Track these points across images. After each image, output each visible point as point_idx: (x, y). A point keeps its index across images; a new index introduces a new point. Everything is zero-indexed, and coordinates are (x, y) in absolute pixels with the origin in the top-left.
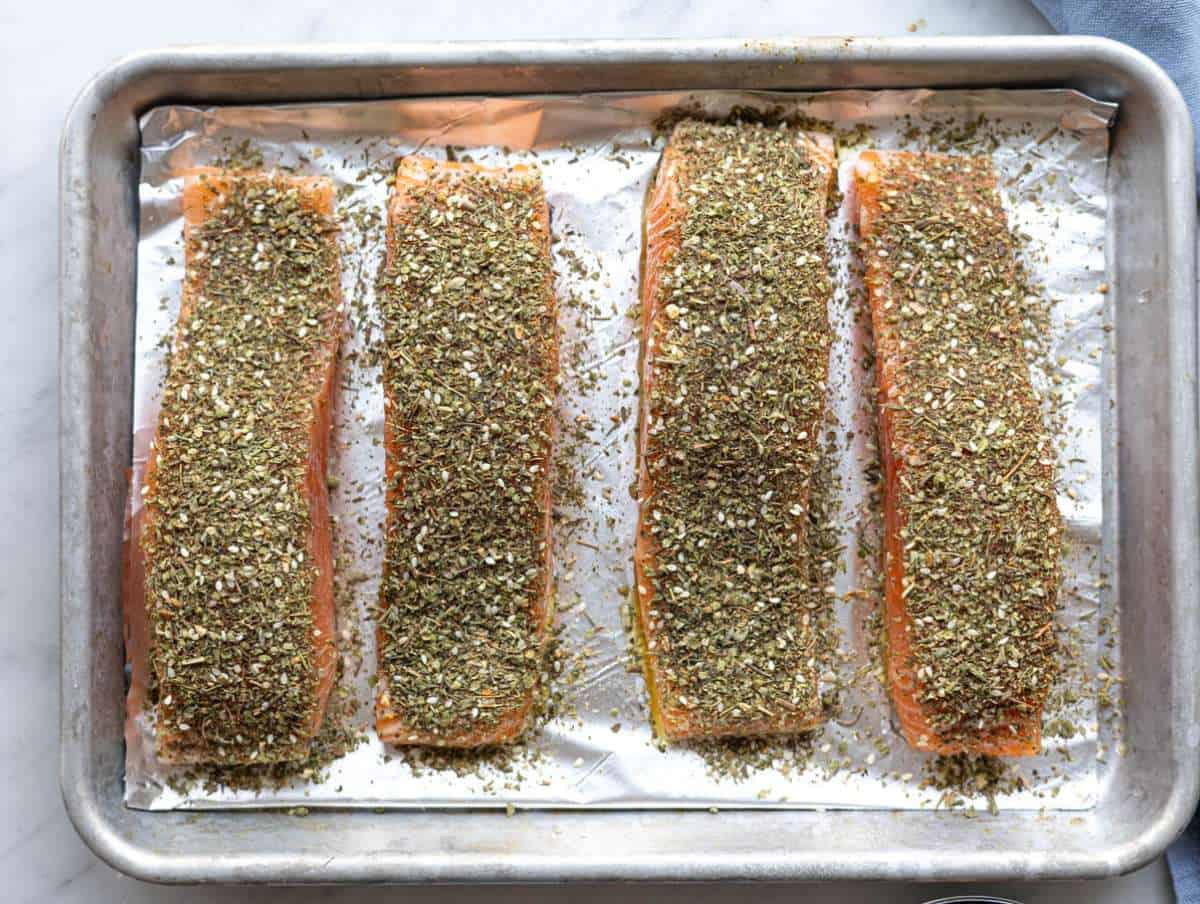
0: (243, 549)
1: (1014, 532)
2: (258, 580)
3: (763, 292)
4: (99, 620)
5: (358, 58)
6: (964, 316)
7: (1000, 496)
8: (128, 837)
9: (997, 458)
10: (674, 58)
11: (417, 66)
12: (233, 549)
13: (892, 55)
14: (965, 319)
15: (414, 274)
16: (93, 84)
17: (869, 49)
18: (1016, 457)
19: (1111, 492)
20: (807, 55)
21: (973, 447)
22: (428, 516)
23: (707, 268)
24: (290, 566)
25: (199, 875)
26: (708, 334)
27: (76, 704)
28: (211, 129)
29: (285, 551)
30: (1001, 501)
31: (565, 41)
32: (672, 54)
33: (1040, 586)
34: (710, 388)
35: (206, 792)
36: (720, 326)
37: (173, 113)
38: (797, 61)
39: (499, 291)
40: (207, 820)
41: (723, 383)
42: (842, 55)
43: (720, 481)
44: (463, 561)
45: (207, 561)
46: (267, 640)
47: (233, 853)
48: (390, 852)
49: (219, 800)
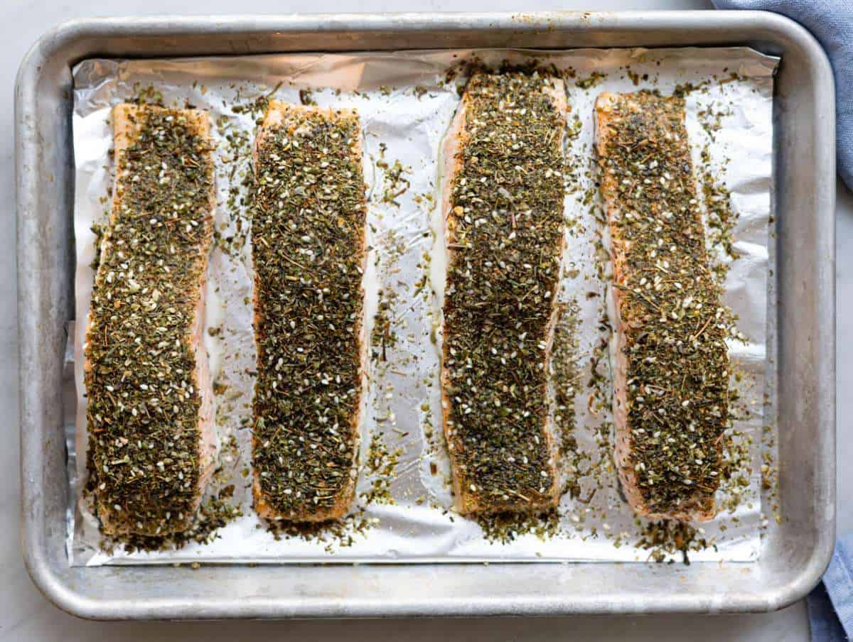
0: (151, 387)
1: (701, 374)
2: (162, 408)
3: (523, 194)
4: (48, 433)
5: (232, 26)
6: (667, 222)
7: (691, 349)
8: (71, 588)
9: (689, 324)
10: (460, 27)
11: (274, 31)
12: (144, 387)
13: (618, 24)
14: (668, 224)
15: (270, 185)
16: (38, 44)
17: (602, 20)
18: (703, 322)
19: (772, 337)
20: (558, 24)
21: (675, 316)
22: (282, 351)
23: (483, 180)
24: (184, 397)
25: (122, 614)
26: (484, 225)
27: (33, 493)
28: (124, 76)
29: (180, 386)
30: (692, 353)
31: (382, 14)
32: (459, 24)
33: (718, 410)
34: (487, 264)
35: (127, 552)
36: (493, 218)
37: (97, 64)
38: (550, 28)
39: (329, 194)
40: (128, 572)
41: (495, 259)
42: (583, 24)
43: (493, 326)
44: (306, 382)
45: (126, 395)
46: (170, 448)
47: (147, 598)
48: (258, 596)
49: (136, 558)
